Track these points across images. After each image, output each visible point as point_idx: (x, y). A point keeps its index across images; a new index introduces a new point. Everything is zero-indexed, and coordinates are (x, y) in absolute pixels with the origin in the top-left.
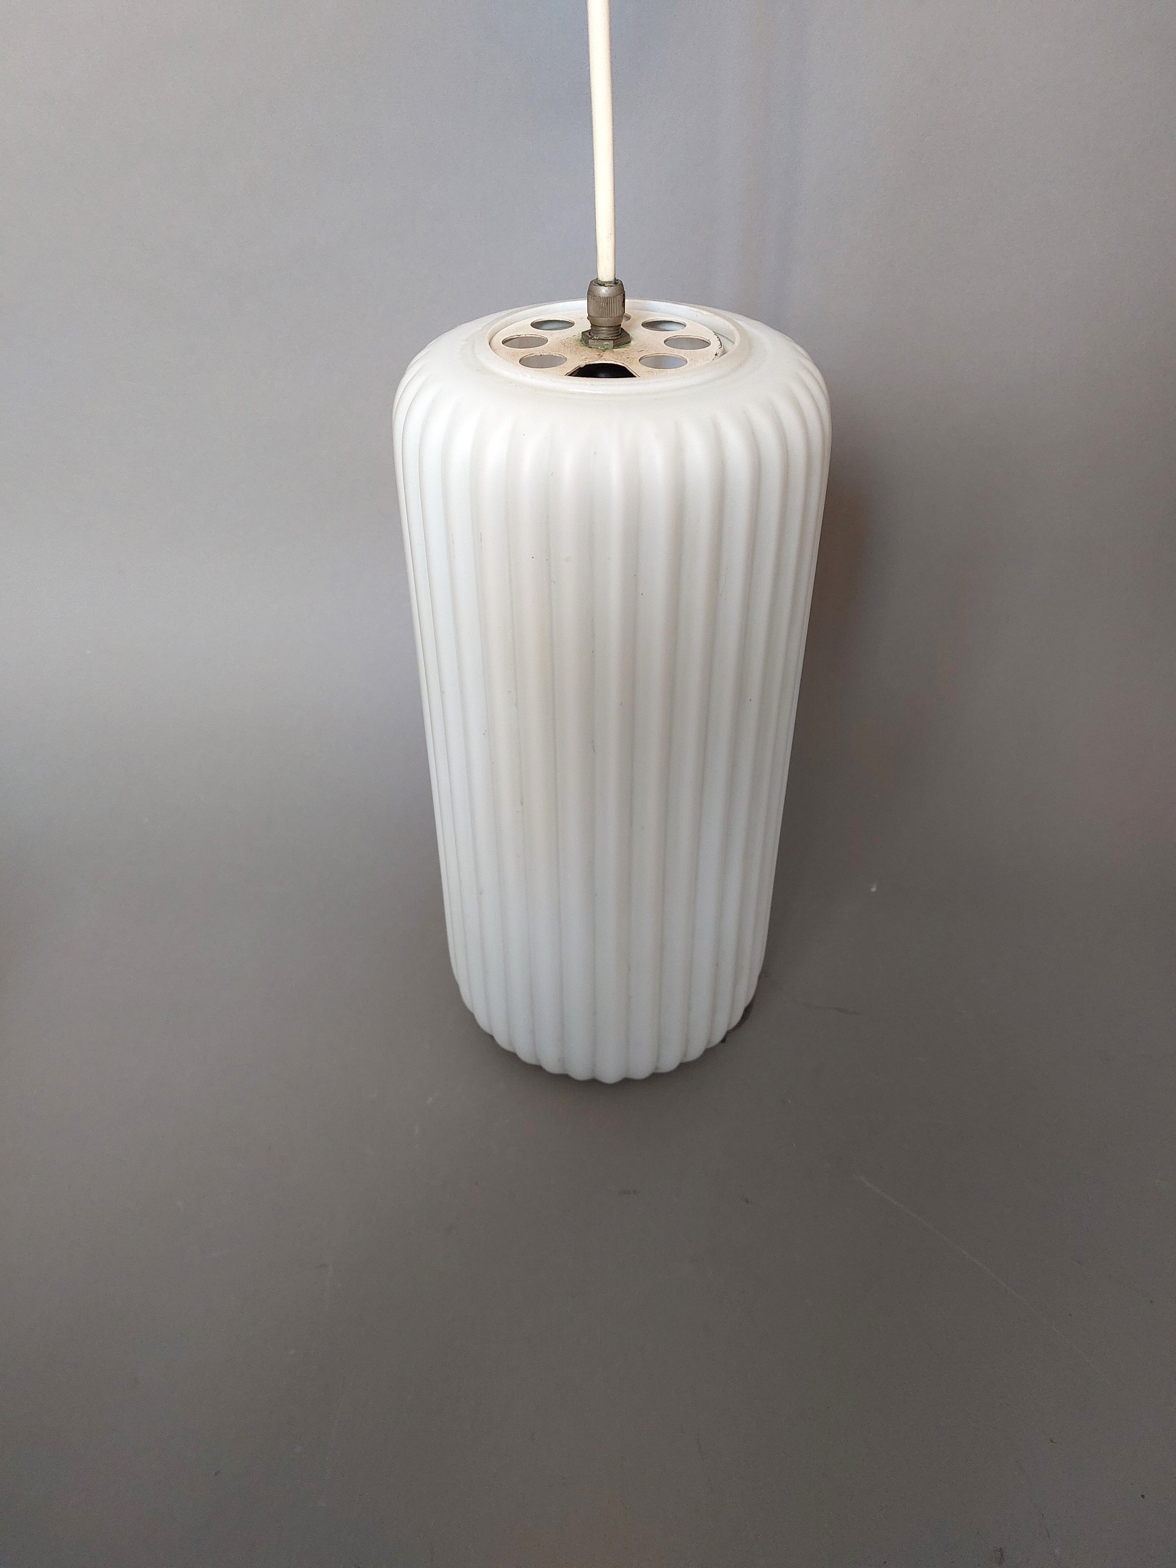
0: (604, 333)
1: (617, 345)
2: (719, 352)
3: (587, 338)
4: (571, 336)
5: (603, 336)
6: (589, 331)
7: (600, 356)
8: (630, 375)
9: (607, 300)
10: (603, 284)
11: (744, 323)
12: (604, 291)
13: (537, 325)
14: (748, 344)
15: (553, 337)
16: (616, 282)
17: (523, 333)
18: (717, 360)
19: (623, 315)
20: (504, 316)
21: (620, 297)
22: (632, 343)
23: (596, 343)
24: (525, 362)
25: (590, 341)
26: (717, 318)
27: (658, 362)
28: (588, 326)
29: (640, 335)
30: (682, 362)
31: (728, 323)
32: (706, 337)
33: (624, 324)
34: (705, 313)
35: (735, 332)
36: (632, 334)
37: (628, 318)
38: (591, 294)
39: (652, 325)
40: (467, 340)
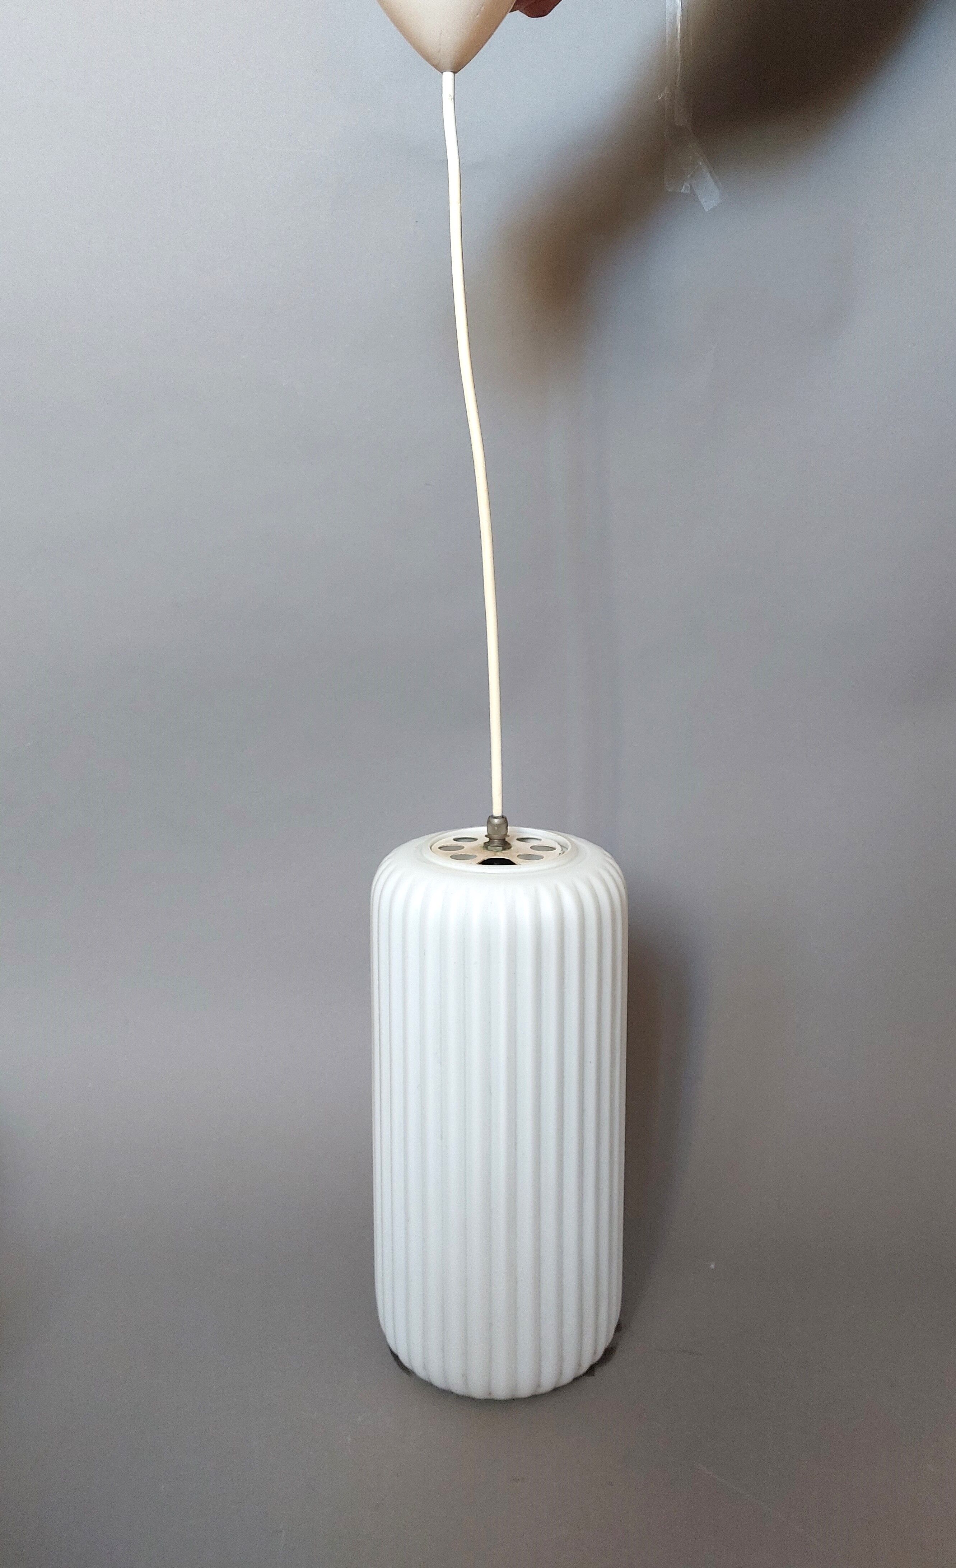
0: (496, 842)
1: (504, 849)
2: (561, 852)
3: (486, 846)
4: (477, 845)
5: (495, 844)
6: (488, 842)
7: (495, 855)
8: (513, 864)
9: (498, 826)
10: (496, 818)
11: (574, 839)
12: (496, 821)
13: (456, 840)
14: (576, 849)
15: (467, 845)
16: (503, 817)
17: (449, 844)
18: (561, 856)
19: (506, 835)
20: (436, 836)
21: (505, 825)
22: (512, 848)
23: (493, 848)
24: (455, 857)
25: (489, 847)
26: (559, 836)
27: (528, 857)
28: (487, 840)
29: (516, 844)
30: (540, 857)
31: (565, 839)
32: (553, 846)
33: (507, 839)
34: (552, 834)
35: (569, 844)
36: (512, 844)
37: (509, 836)
38: (489, 823)
39: (521, 840)
40: (416, 848)
